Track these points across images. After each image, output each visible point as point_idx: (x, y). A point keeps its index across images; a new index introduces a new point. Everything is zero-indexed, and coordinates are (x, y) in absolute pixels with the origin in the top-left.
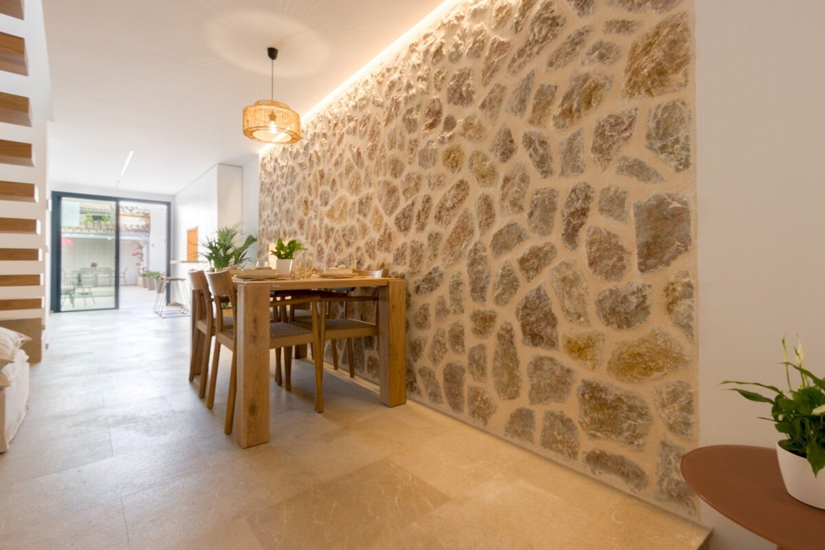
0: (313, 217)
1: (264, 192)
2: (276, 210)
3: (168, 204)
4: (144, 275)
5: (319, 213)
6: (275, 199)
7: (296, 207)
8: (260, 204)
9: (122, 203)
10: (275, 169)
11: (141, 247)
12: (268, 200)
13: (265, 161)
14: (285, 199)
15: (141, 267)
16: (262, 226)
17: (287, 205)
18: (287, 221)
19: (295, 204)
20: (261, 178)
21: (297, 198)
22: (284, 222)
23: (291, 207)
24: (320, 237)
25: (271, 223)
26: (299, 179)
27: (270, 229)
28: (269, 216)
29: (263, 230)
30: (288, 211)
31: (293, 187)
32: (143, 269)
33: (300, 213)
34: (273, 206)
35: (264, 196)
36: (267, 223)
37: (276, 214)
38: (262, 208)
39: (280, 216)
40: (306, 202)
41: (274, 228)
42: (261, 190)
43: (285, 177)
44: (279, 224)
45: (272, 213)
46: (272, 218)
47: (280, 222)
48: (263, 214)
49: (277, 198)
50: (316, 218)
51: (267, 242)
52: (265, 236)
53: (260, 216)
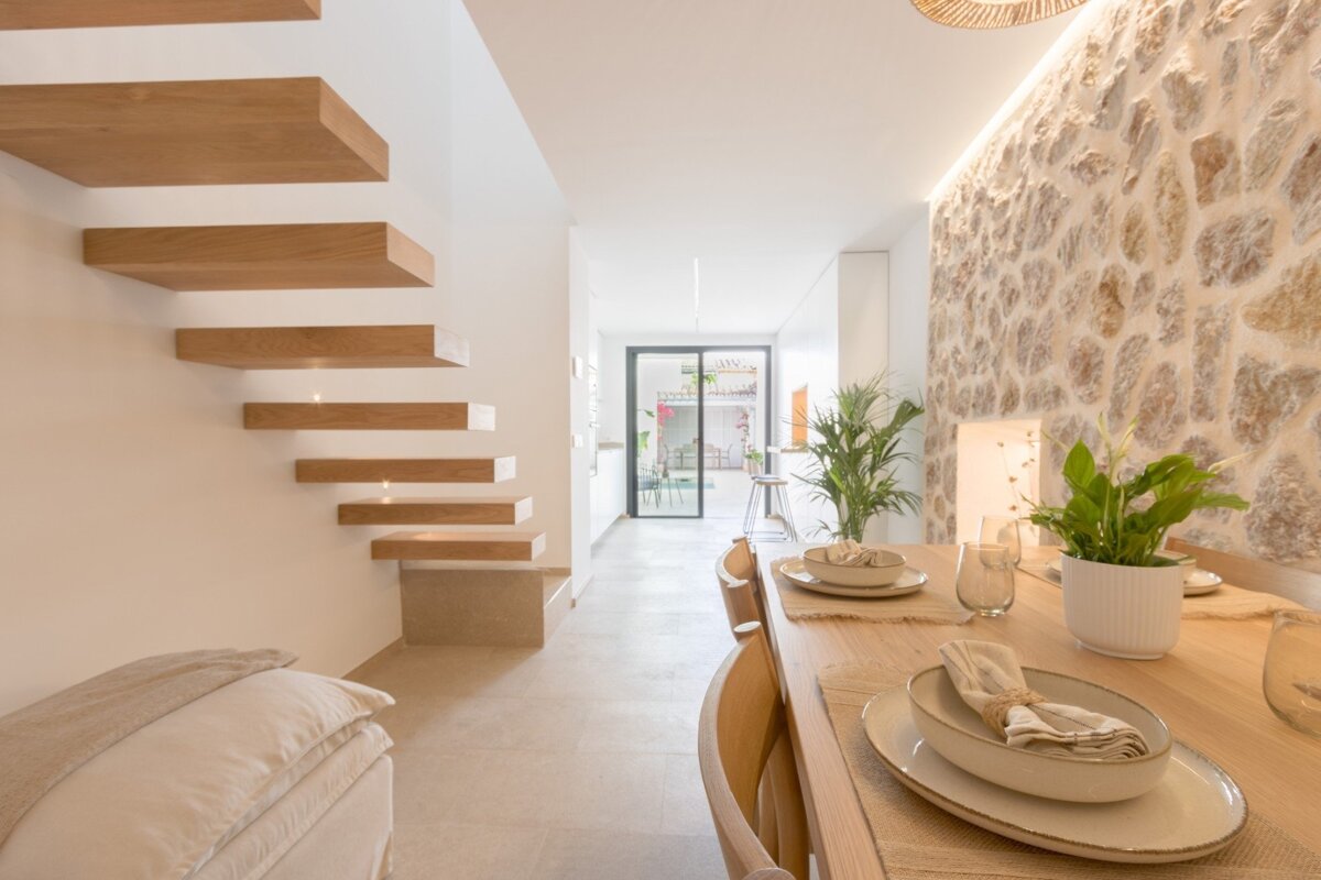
0: (1155, 336)
1: (944, 291)
2: (982, 331)
3: (768, 349)
4: (749, 457)
5: (1191, 315)
6: (976, 301)
7: (1060, 310)
8: (932, 324)
9: (707, 355)
10: (976, 222)
11: (746, 416)
12: (956, 309)
13: (946, 215)
14: (1011, 297)
15: (747, 445)
16: (938, 378)
17: (1022, 310)
18: (1021, 360)
19: (1055, 302)
20: (934, 259)
21: (1065, 281)
22: (1009, 365)
23: (1039, 317)
24: (1203, 410)
25: (962, 369)
26: (1074, 217)
27: (960, 384)
28: (956, 351)
29: (941, 386)
30: (1024, 330)
31: (1050, 253)
32: (749, 447)
33: (1083, 329)
34: (972, 323)
35: (943, 301)
36: (952, 369)
37: (980, 344)
38: (936, 332)
39: (993, 347)
40: (1110, 289)
41: (975, 381)
42: (935, 288)
43: (1013, 230)
44: (991, 370)
45: (967, 343)
46: (966, 355)
47: (996, 363)
48: (938, 349)
49: (983, 298)
50: (1171, 335)
51: (953, 419)
52: (946, 402)
53: (932, 352)
